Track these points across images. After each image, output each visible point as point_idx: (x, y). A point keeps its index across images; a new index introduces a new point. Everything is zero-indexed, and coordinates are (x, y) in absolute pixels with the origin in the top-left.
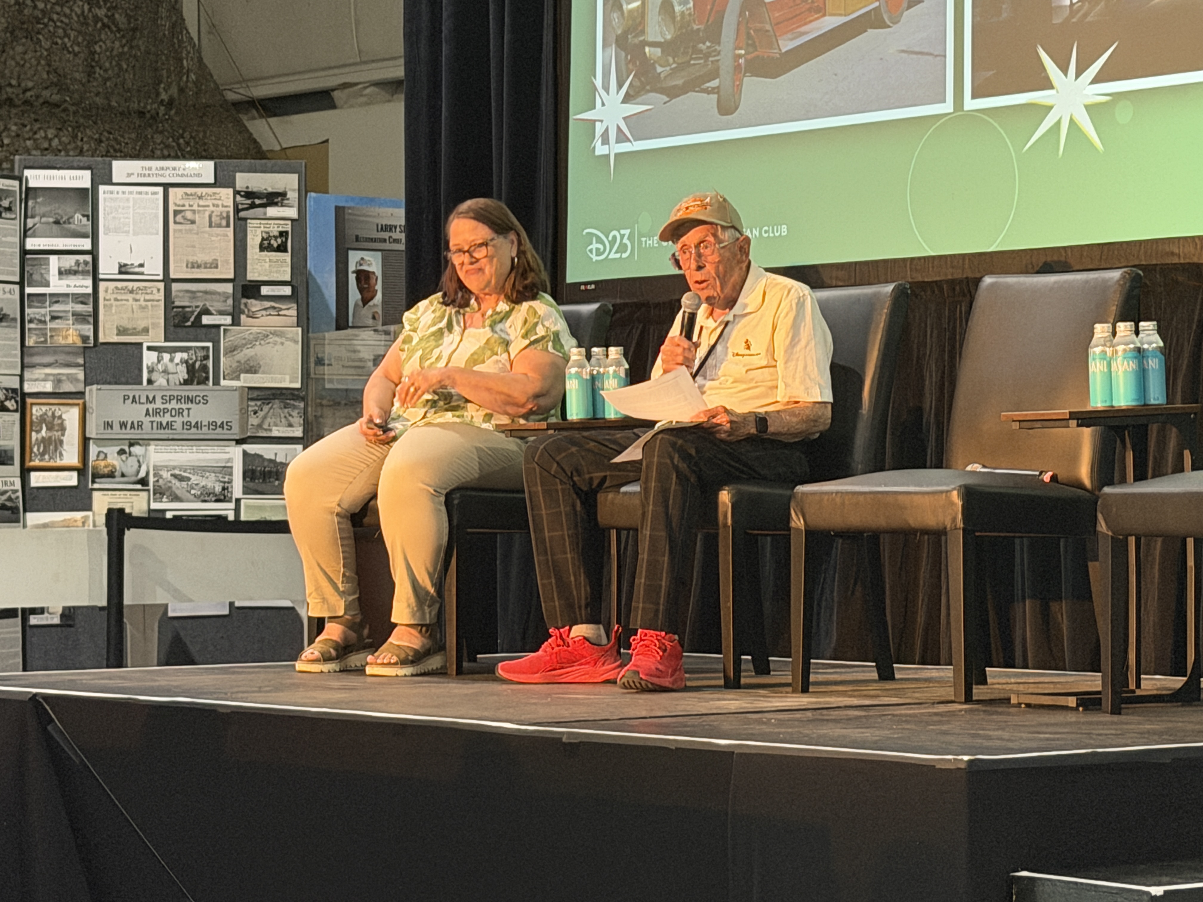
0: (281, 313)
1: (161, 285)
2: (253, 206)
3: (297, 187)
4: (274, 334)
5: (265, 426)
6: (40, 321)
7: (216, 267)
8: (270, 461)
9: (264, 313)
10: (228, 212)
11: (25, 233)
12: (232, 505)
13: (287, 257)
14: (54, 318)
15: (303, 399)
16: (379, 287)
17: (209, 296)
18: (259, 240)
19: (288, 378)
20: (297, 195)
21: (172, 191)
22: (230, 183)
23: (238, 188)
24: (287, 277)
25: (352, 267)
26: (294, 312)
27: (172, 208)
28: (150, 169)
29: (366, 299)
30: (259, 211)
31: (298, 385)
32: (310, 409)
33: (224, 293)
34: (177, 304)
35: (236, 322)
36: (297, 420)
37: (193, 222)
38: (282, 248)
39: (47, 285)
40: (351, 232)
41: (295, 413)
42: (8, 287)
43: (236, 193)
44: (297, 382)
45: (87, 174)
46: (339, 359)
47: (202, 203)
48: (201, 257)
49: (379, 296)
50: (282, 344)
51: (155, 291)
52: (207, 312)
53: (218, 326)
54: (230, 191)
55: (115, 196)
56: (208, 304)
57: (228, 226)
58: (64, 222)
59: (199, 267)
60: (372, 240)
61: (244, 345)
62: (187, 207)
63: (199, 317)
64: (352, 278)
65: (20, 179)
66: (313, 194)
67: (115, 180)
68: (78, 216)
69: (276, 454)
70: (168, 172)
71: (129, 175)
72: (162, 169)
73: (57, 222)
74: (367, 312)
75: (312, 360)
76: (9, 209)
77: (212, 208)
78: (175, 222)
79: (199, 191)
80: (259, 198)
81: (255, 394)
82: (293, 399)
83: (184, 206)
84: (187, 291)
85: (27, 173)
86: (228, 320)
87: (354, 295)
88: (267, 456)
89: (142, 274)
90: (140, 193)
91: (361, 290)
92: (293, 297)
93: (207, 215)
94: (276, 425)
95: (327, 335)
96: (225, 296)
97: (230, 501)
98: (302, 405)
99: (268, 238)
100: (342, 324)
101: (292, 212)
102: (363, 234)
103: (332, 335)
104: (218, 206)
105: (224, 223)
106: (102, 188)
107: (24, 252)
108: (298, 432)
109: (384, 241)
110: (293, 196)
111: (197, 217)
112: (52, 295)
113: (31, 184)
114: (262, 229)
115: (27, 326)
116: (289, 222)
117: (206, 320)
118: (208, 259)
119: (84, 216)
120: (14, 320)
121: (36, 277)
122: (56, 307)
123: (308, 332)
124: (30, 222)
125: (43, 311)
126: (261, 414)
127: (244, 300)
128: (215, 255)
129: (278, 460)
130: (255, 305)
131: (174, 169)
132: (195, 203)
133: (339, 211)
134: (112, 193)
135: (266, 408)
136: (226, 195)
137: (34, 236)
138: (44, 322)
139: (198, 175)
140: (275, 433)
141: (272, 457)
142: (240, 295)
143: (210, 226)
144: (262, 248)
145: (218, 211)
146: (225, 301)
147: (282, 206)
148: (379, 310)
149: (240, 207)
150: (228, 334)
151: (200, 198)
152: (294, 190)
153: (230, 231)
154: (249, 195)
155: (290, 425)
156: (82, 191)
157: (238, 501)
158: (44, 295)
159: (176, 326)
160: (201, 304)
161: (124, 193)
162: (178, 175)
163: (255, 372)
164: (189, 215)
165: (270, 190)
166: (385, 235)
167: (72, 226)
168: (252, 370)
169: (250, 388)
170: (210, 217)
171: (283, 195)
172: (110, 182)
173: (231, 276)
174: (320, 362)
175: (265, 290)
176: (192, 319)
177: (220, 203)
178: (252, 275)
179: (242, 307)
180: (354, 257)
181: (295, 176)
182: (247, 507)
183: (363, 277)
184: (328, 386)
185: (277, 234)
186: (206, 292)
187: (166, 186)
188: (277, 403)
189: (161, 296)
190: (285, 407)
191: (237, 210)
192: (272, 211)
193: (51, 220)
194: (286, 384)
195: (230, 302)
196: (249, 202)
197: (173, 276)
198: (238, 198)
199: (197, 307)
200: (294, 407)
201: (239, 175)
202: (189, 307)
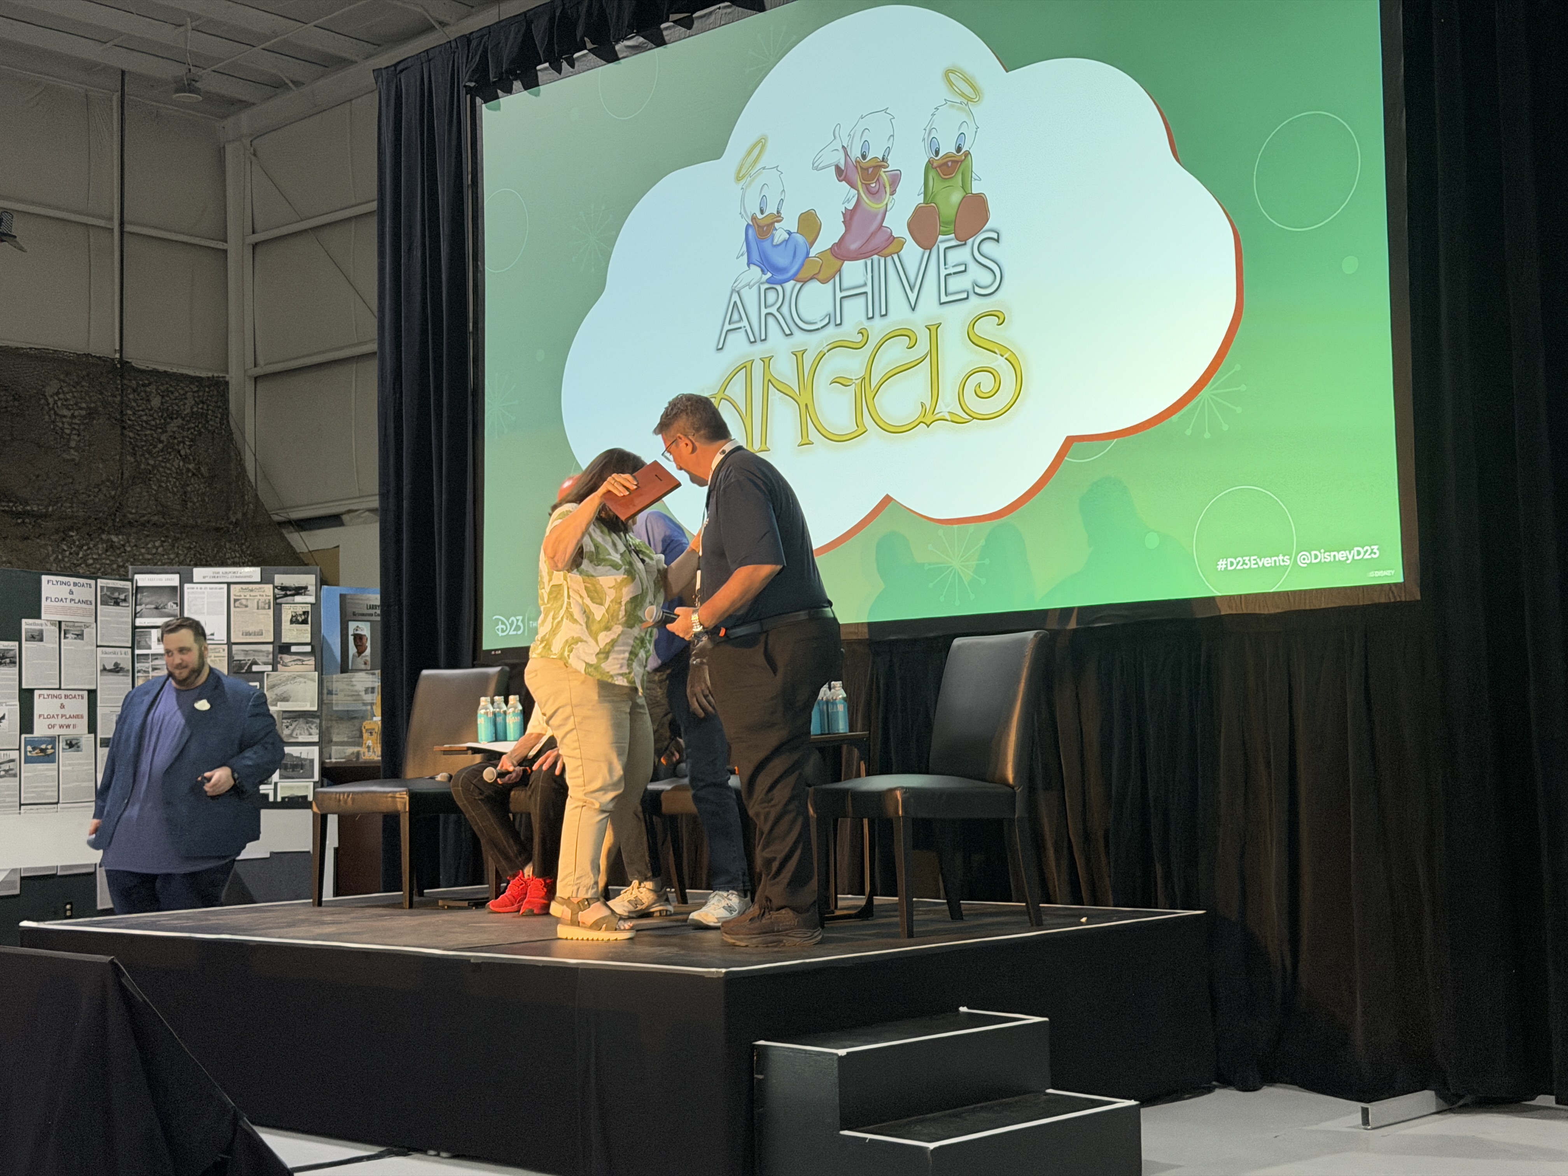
0: (304, 663)
1: (226, 647)
2: (286, 595)
3: (314, 583)
4: (300, 676)
5: (294, 735)
6: (145, 672)
7: (262, 634)
8: (297, 757)
9: (293, 663)
10: (269, 600)
11: (135, 615)
12: (272, 786)
13: (308, 627)
14: (154, 669)
15: (318, 717)
16: (368, 644)
17: (256, 654)
18: (290, 617)
19: (309, 704)
20: (314, 588)
21: (232, 586)
22: (271, 581)
23: (276, 584)
24: (308, 640)
25: (351, 632)
26: (313, 663)
27: (232, 598)
28: (218, 573)
29: (360, 652)
30: (289, 599)
31: (315, 709)
32: (324, 722)
33: (268, 651)
34: (236, 658)
35: (275, 669)
36: (315, 731)
37: (246, 606)
38: (305, 622)
39: (150, 648)
40: (350, 610)
41: (313, 727)
42: (123, 650)
43: (275, 587)
44: (314, 706)
45: (177, 577)
46: (342, 691)
47: (252, 594)
48: (251, 629)
49: (368, 651)
50: (305, 682)
51: (221, 650)
52: (255, 663)
53: (263, 672)
54: (271, 586)
55: (195, 590)
56: (256, 658)
57: (269, 608)
58: (162, 608)
59: (250, 634)
60: (363, 615)
61: (279, 684)
62: (243, 597)
63: (250, 667)
64: (351, 639)
65: (132, 580)
66: (325, 587)
67: (195, 581)
68: (170, 604)
69: (301, 753)
70: (230, 575)
71: (204, 577)
72: (226, 573)
73: (157, 608)
74: (360, 661)
75: (325, 691)
76: (125, 600)
77: (259, 597)
78: (235, 607)
79: (250, 586)
80: (290, 591)
81: (286, 715)
82: (314, 718)
83: (240, 596)
84: (243, 651)
85: (137, 577)
86: (270, 668)
87: (352, 650)
88: (295, 755)
89: (213, 640)
90: (211, 589)
91: (357, 646)
92: (312, 653)
93: (256, 601)
94: (301, 734)
95: (334, 676)
96: (268, 653)
97: (270, 784)
98: (318, 721)
99: (296, 616)
100: (344, 669)
101: (312, 599)
102: (357, 611)
103: (338, 676)
104: (263, 596)
105: (267, 606)
106: (186, 586)
107: (134, 627)
108: (316, 739)
109: (371, 615)
110: (312, 589)
111: (249, 603)
112: (152, 655)
113: (140, 584)
114: (292, 610)
115: (136, 675)
116: (310, 605)
117: (255, 668)
118: (257, 629)
119: (174, 603)
120: (128, 671)
121: (143, 643)
122: (156, 662)
123: (322, 674)
124: (139, 608)
125: (147, 665)
126: (291, 728)
127: (280, 656)
128: (261, 627)
129: (302, 757)
130: (287, 658)
131: (234, 573)
132: (248, 594)
133: (343, 597)
134: (193, 588)
135: (294, 724)
136: (268, 589)
137: (141, 617)
138: (148, 672)
139: (250, 577)
140: (301, 739)
141: (299, 755)
142: (277, 651)
143: (258, 608)
144: (292, 622)
145: (262, 599)
146: (268, 656)
147: (305, 595)
148: (369, 659)
149: (277, 596)
150: (270, 677)
151: (252, 590)
152: (312, 585)
153: (271, 612)
154: (283, 588)
155: (310, 734)
156: (174, 588)
157: (276, 784)
158: (147, 655)
159: (235, 673)
160: (252, 658)
161: (201, 588)
162: (236, 577)
163: (288, 701)
164: (244, 602)
165: (297, 585)
166: (372, 611)
167: (166, 610)
168: (285, 699)
169: (284, 712)
170: (258, 603)
171: (306, 588)
172: (191, 582)
173: (271, 640)
174: (330, 693)
175: (294, 649)
176: (246, 668)
177: (264, 594)
178: (285, 639)
179: (279, 659)
180: (352, 626)
181: (314, 576)
182: (282, 787)
183: (358, 638)
184: (335, 708)
185: (301, 613)
186: (254, 651)
187: (229, 584)
188: (301, 720)
189: (226, 653)
190: (307, 723)
191: (275, 598)
192: (298, 599)
193: (153, 606)
194: (308, 708)
195: (271, 656)
196: (283, 593)
197: (233, 640)
198: (276, 590)
199: (249, 660)
200: (313, 723)
201: (277, 577)
202: (244, 660)
